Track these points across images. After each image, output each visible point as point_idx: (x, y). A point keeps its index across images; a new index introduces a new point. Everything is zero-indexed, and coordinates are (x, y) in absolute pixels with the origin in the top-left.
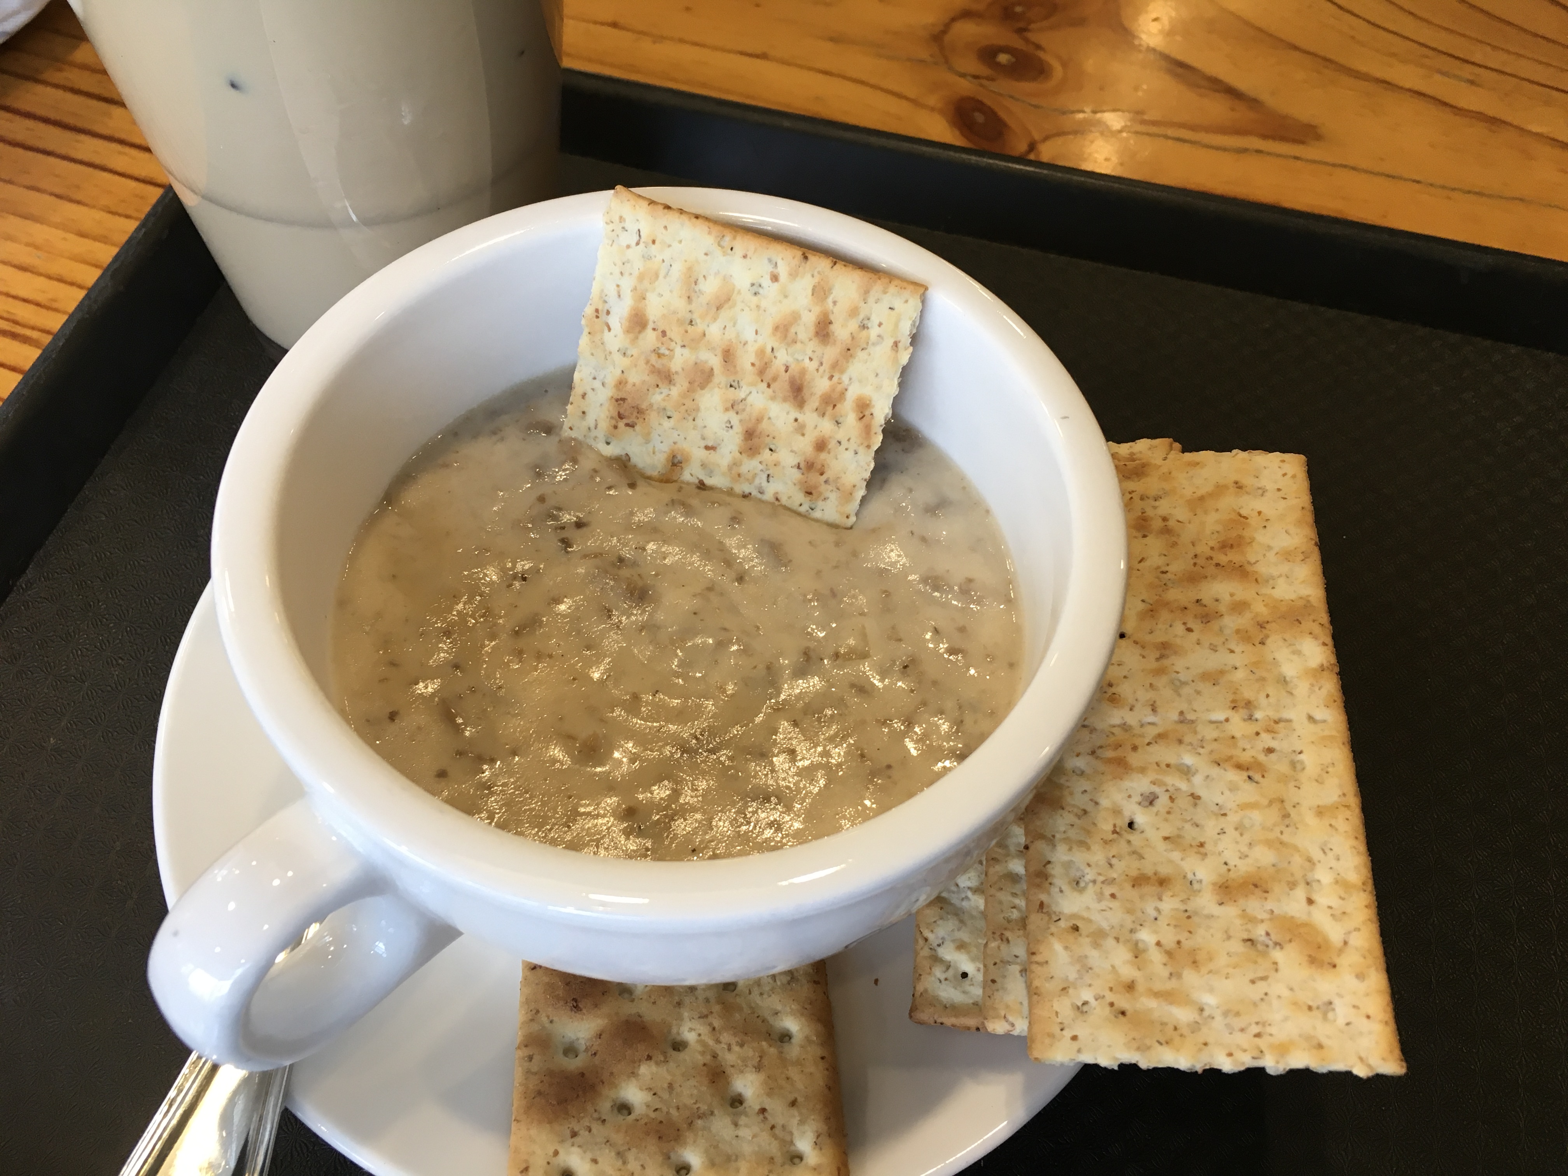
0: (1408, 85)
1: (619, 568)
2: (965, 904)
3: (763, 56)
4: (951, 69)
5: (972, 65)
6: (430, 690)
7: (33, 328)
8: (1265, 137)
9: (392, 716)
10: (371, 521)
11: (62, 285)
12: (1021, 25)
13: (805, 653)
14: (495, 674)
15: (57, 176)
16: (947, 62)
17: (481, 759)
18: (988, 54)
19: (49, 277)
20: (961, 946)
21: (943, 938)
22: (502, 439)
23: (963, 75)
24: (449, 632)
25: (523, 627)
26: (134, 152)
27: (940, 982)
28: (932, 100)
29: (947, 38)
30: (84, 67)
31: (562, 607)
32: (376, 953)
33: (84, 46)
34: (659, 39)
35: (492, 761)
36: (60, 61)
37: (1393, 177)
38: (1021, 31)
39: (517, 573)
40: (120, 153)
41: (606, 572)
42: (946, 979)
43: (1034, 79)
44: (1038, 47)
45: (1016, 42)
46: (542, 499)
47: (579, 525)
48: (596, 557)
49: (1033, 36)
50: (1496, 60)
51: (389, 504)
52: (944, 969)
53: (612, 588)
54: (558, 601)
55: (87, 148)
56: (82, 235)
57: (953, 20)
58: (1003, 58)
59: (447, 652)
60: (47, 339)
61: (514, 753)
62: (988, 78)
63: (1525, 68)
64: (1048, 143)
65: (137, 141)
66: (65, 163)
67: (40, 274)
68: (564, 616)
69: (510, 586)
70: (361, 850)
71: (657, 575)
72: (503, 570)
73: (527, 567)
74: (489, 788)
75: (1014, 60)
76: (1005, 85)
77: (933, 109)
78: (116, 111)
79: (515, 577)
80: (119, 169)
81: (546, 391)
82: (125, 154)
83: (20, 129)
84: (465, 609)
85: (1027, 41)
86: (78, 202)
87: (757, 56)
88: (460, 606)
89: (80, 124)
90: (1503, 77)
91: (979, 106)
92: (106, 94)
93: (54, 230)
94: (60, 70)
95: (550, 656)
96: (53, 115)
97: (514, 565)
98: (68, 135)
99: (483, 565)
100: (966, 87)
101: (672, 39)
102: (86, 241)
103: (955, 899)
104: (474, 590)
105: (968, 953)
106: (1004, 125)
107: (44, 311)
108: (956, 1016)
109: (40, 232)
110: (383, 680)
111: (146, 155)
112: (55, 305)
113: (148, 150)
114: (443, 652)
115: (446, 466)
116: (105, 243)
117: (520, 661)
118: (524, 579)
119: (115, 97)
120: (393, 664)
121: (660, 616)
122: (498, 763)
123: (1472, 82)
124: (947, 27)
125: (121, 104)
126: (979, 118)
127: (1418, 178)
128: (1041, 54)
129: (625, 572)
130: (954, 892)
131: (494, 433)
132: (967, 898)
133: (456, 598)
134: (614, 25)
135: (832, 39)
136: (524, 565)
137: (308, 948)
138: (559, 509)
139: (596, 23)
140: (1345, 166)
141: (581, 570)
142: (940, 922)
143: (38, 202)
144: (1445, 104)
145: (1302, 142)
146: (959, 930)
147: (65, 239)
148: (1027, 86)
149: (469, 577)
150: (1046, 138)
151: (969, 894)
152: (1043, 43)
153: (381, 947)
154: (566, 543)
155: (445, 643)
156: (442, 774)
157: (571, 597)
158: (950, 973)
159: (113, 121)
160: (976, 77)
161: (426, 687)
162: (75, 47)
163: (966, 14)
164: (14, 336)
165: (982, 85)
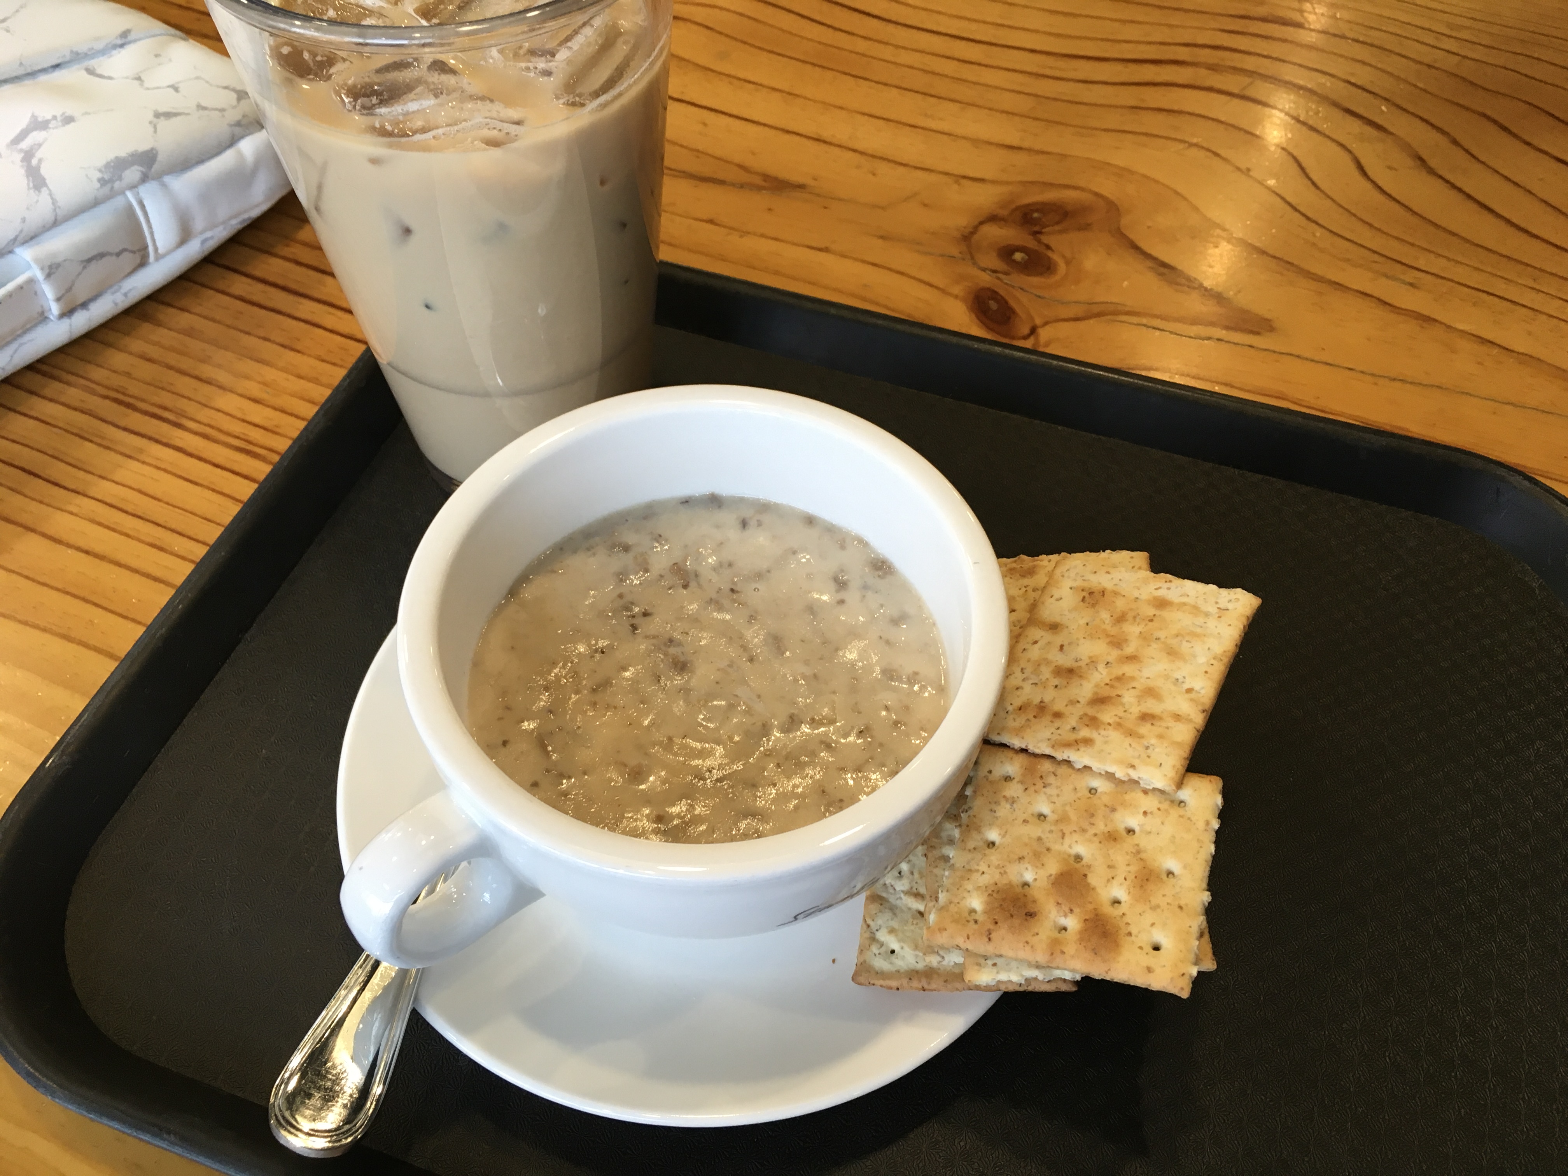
0: (1355, 288)
1: (669, 646)
2: (898, 902)
3: (826, 250)
4: (975, 264)
5: (993, 261)
6: (532, 727)
7: (261, 447)
8: (1227, 328)
9: (505, 743)
10: (500, 609)
11: (284, 415)
12: (1036, 229)
13: (791, 717)
14: (577, 719)
15: (284, 330)
16: (972, 258)
17: (562, 776)
18: (1006, 253)
19: (275, 409)
20: (892, 931)
21: (880, 926)
22: (594, 554)
23: (984, 270)
24: (547, 687)
25: (598, 686)
26: (340, 313)
27: (875, 955)
28: (957, 290)
29: (976, 237)
30: (306, 244)
31: (627, 674)
32: (484, 901)
33: (307, 228)
34: (744, 233)
35: (570, 778)
36: (288, 239)
37: (1331, 365)
38: (1035, 233)
39: (599, 647)
40: (330, 313)
41: (660, 649)
42: (879, 954)
43: (1041, 274)
44: (1048, 247)
45: (1031, 243)
46: (621, 596)
47: (646, 614)
48: (654, 637)
49: (1045, 239)
50: (1437, 265)
51: (512, 597)
52: (879, 946)
53: (662, 660)
54: (625, 669)
55: (307, 309)
56: (300, 377)
57: (981, 223)
58: (1018, 256)
59: (545, 702)
60: (276, 458)
61: (585, 773)
62: (1006, 274)
63: (1460, 273)
64: (1047, 328)
65: (344, 305)
66: (289, 320)
67: (268, 406)
68: (627, 680)
69: (593, 657)
70: (480, 825)
71: (694, 653)
72: (589, 646)
73: (605, 644)
74: (566, 796)
75: (1027, 257)
76: (1018, 279)
77: (956, 297)
78: (328, 279)
79: (596, 651)
80: (329, 327)
81: (627, 520)
82: (333, 314)
83: (257, 291)
84: (560, 672)
85: (1039, 241)
86: (298, 351)
87: (820, 250)
88: (556, 671)
89: (302, 290)
90: (1440, 281)
91: (994, 295)
92: (322, 267)
93: (280, 373)
94: (288, 246)
95: (615, 708)
96: (280, 282)
97: (597, 643)
98: (292, 298)
99: (575, 642)
100: (986, 279)
101: (755, 234)
102: (302, 381)
103: (892, 899)
104: (567, 659)
105: (896, 936)
106: (1013, 312)
107: (270, 434)
108: (884, 980)
109: (270, 374)
110: (500, 719)
111: (347, 316)
112: (278, 430)
113: (350, 312)
114: (544, 700)
115: (554, 572)
116: (317, 384)
117: (594, 710)
118: (603, 652)
119: (328, 269)
120: (508, 708)
121: (693, 683)
122: (573, 780)
123: (1411, 285)
124: (975, 229)
125: (332, 275)
126: (993, 305)
127: (1350, 366)
128: (1049, 253)
129: (672, 650)
130: (891, 894)
131: (588, 549)
132: (901, 898)
133: (554, 664)
134: (711, 221)
135: (882, 237)
136: (602, 643)
137: (440, 894)
138: (632, 603)
139: (696, 219)
140: (1291, 355)
141: (643, 647)
142: (880, 914)
143: (268, 350)
144: (1386, 303)
145: (1258, 333)
146: (892, 919)
147: (288, 380)
148: (1035, 280)
149: (565, 650)
150: (1046, 323)
151: (902, 895)
152: (1052, 245)
153: (487, 896)
154: (634, 627)
155: (545, 696)
156: (535, 785)
157: (634, 667)
158: (883, 949)
159: (325, 289)
160: (995, 271)
161: (529, 725)
162: (300, 228)
163: (993, 218)
164: (248, 452)
165: (998, 278)
